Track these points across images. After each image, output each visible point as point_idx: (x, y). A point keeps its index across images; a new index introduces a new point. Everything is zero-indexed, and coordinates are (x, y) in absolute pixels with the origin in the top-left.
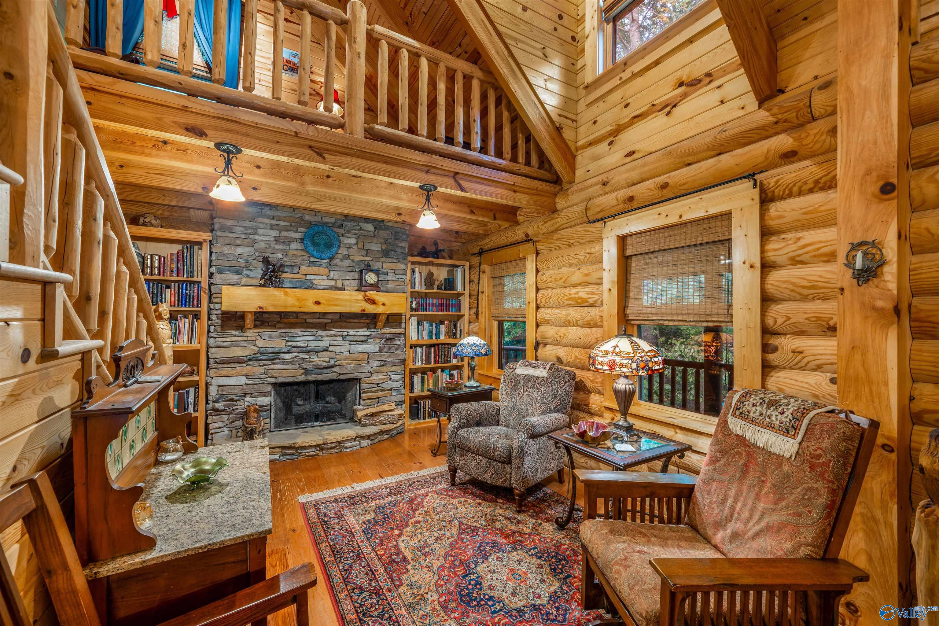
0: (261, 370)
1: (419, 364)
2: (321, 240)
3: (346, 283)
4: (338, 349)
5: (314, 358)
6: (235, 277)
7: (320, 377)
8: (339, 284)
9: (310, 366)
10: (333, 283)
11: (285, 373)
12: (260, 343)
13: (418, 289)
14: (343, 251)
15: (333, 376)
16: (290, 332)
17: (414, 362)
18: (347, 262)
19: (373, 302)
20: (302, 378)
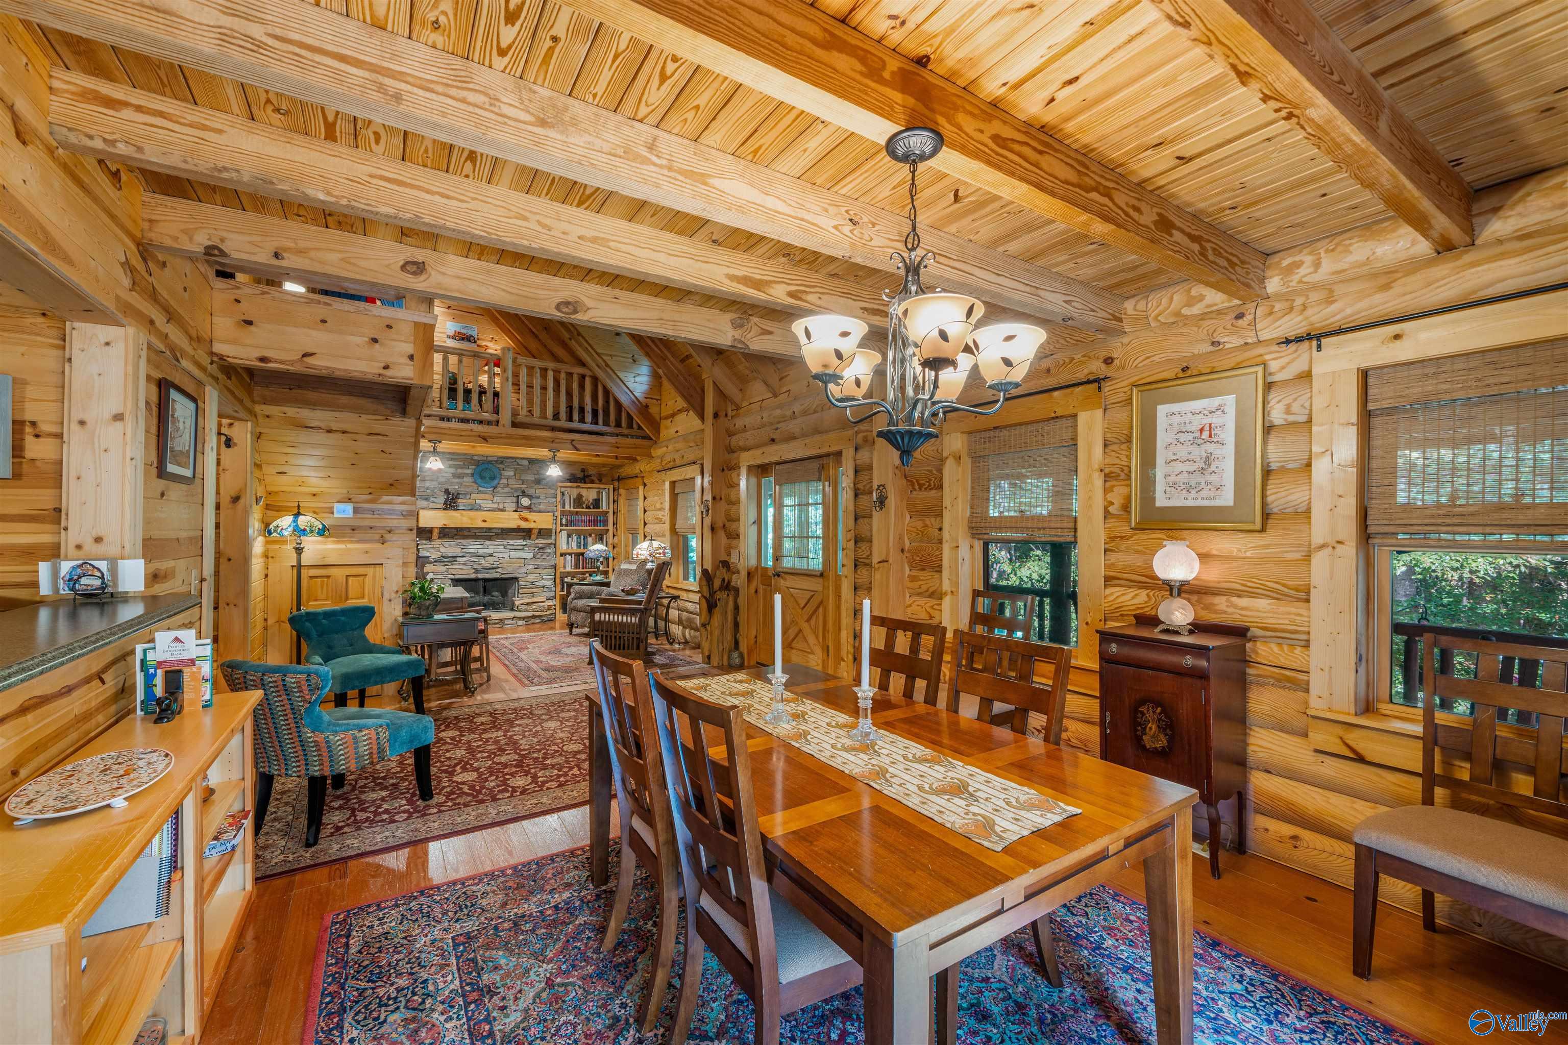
0: (444, 569)
1: (568, 569)
2: (487, 475)
3: (506, 505)
4: (500, 555)
5: (482, 561)
6: (425, 503)
7: (487, 576)
8: (501, 507)
9: (479, 567)
10: (496, 506)
11: (461, 572)
12: (443, 550)
13: (567, 508)
14: (504, 481)
15: (497, 576)
16: (465, 542)
17: (564, 567)
18: (507, 490)
19: (526, 520)
20: (473, 576)
